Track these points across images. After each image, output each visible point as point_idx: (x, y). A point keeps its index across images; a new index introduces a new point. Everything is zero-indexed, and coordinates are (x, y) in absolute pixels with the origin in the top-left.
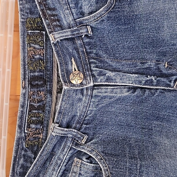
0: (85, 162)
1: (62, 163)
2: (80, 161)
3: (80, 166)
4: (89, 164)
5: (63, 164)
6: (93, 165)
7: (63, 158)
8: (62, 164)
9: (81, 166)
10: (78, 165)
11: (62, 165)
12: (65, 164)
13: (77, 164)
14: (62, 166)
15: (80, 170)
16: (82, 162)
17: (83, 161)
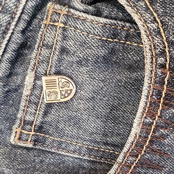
0: (77, 13)
1: (14, 23)
2: (65, 10)
3: (62, 25)
4: (90, 17)
5: (16, 25)
6: (103, 20)
7: (17, 7)
8: (12, 27)
9: (65, 24)
10: (56, 24)
11: (14, 30)
12: (22, 25)
13: (55, 21)
14: (12, 33)
15: (65, 38)
16: (69, 12)
17: (74, 8)
